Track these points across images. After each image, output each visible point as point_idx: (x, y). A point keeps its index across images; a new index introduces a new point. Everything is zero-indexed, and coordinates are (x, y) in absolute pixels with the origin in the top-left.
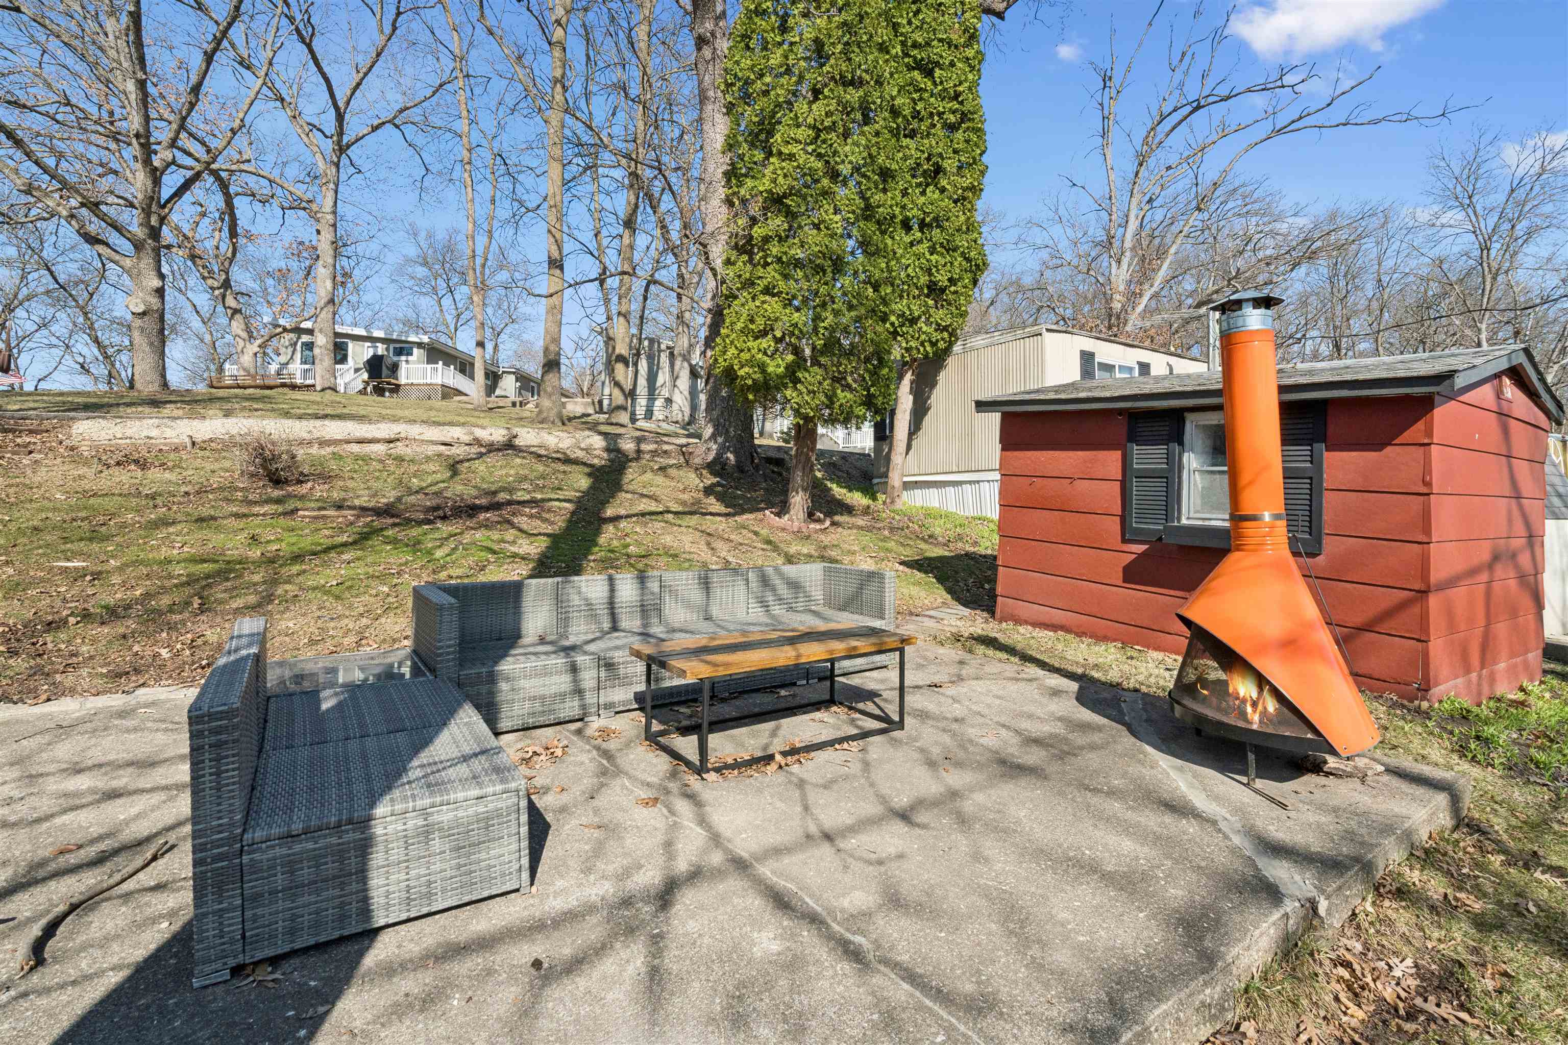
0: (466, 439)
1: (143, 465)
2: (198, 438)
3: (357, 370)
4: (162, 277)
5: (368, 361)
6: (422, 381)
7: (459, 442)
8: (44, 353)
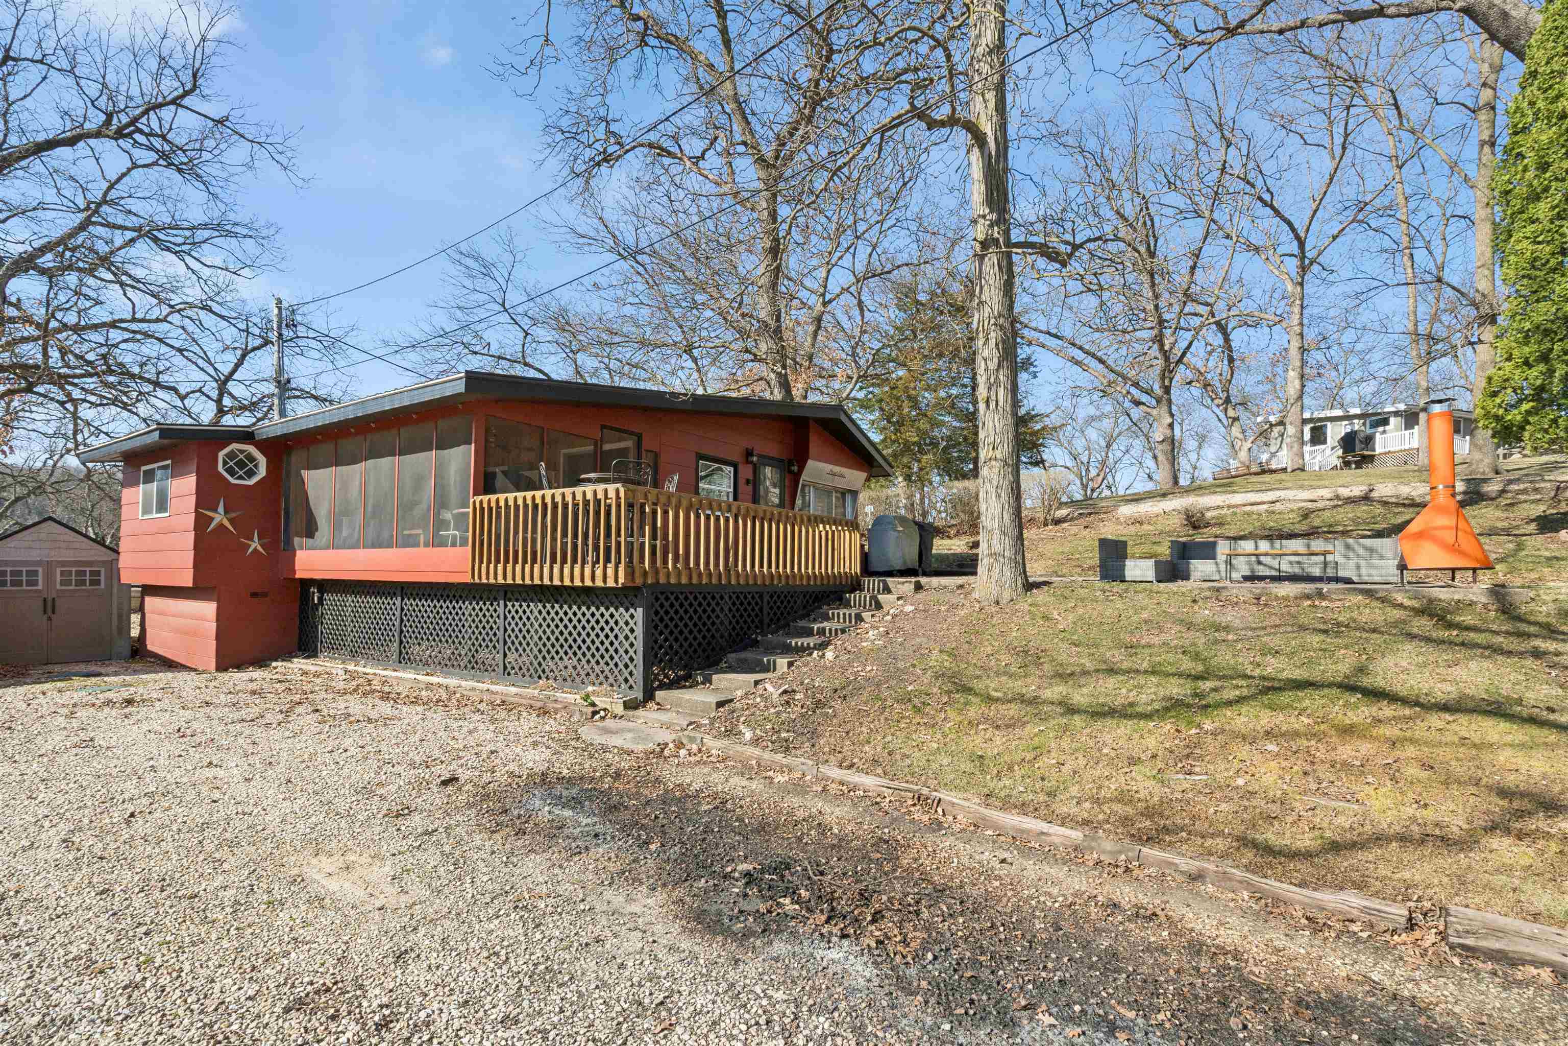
0: (1329, 496)
1: (1141, 523)
2: (1167, 509)
3: (1333, 449)
4: (1172, 415)
5: (1342, 439)
6: (1397, 449)
7: (1322, 498)
8: (1129, 470)
